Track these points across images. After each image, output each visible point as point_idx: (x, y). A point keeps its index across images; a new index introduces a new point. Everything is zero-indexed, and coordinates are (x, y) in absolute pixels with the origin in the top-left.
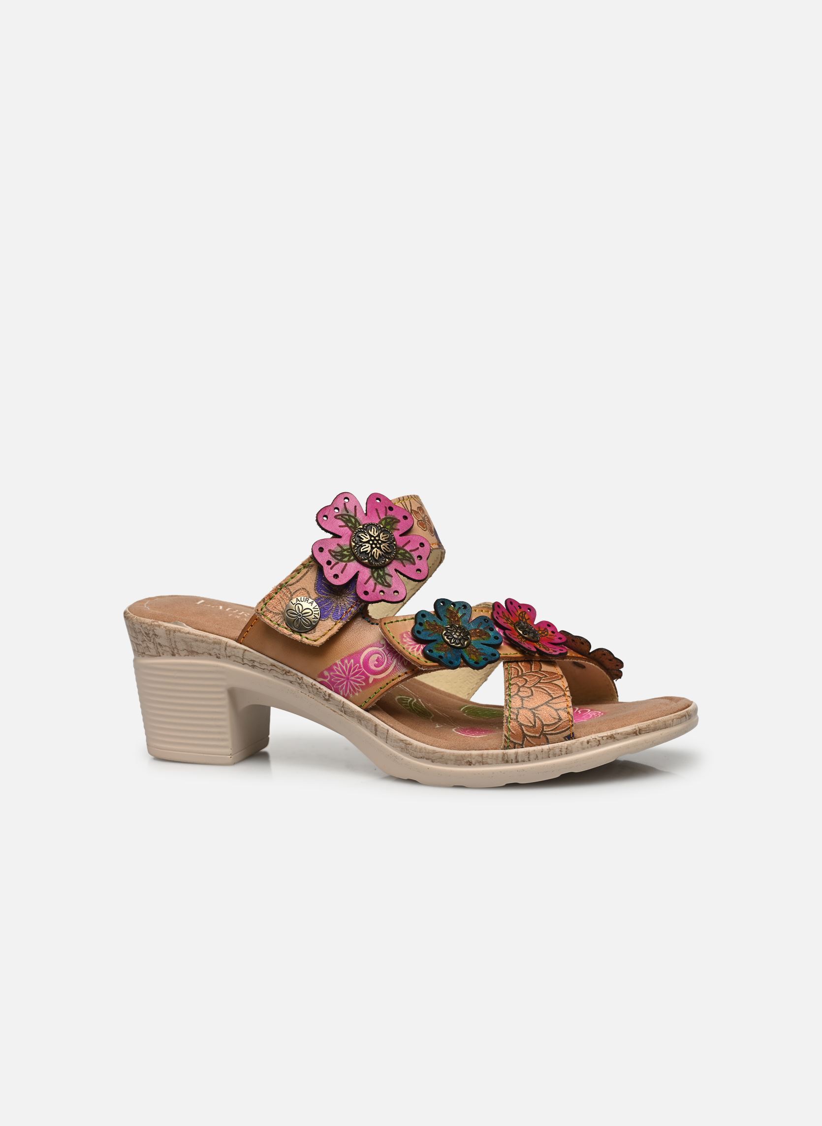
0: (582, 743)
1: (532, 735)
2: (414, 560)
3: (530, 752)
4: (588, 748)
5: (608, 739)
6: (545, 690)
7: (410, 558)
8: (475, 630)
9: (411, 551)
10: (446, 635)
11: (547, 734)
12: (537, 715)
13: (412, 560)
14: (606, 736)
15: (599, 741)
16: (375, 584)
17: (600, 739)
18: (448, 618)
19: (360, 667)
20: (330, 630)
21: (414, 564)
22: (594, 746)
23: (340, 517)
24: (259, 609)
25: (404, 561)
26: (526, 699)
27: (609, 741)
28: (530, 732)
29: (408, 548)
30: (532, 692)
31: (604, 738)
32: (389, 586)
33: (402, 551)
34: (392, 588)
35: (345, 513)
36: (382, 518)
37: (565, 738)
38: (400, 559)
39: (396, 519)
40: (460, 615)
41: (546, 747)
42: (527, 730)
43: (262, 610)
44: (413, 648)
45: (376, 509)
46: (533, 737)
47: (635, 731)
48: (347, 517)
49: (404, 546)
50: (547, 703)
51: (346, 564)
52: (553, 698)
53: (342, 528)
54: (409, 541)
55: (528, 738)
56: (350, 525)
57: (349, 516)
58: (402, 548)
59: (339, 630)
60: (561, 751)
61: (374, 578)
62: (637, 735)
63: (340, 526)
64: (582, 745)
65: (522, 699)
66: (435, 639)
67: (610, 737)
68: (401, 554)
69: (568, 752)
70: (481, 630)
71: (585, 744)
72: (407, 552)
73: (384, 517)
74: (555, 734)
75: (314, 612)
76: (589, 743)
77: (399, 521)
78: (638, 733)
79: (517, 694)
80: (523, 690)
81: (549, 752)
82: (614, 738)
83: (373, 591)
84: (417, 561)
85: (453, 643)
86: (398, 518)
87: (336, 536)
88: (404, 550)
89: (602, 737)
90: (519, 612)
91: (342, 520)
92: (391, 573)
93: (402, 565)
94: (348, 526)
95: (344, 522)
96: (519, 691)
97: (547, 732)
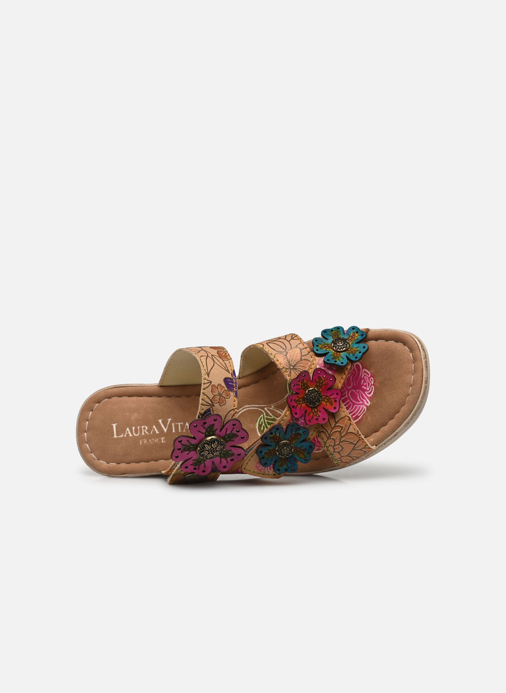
6: (348, 441)
8: (291, 436)
9: (231, 432)
10: (280, 455)
16: (226, 459)
18: (273, 442)
21: (237, 436)
23: (184, 450)
25: (232, 439)
26: (341, 452)
30: (342, 447)
32: (233, 454)
33: (227, 436)
34: (235, 454)
35: (184, 447)
36: (204, 432)
40: (278, 435)
48: (187, 448)
50: (353, 449)
51: (204, 463)
52: (355, 445)
56: (192, 449)
57: (188, 446)
63: (187, 454)
65: (339, 453)
68: (227, 438)
70: (294, 434)
73: (205, 430)
77: (214, 425)
79: (334, 452)
80: (336, 448)
84: (237, 434)
85: (286, 456)
86: (212, 424)
91: (186, 451)
92: (230, 449)
93: (232, 442)
94: (191, 451)
96: (334, 449)
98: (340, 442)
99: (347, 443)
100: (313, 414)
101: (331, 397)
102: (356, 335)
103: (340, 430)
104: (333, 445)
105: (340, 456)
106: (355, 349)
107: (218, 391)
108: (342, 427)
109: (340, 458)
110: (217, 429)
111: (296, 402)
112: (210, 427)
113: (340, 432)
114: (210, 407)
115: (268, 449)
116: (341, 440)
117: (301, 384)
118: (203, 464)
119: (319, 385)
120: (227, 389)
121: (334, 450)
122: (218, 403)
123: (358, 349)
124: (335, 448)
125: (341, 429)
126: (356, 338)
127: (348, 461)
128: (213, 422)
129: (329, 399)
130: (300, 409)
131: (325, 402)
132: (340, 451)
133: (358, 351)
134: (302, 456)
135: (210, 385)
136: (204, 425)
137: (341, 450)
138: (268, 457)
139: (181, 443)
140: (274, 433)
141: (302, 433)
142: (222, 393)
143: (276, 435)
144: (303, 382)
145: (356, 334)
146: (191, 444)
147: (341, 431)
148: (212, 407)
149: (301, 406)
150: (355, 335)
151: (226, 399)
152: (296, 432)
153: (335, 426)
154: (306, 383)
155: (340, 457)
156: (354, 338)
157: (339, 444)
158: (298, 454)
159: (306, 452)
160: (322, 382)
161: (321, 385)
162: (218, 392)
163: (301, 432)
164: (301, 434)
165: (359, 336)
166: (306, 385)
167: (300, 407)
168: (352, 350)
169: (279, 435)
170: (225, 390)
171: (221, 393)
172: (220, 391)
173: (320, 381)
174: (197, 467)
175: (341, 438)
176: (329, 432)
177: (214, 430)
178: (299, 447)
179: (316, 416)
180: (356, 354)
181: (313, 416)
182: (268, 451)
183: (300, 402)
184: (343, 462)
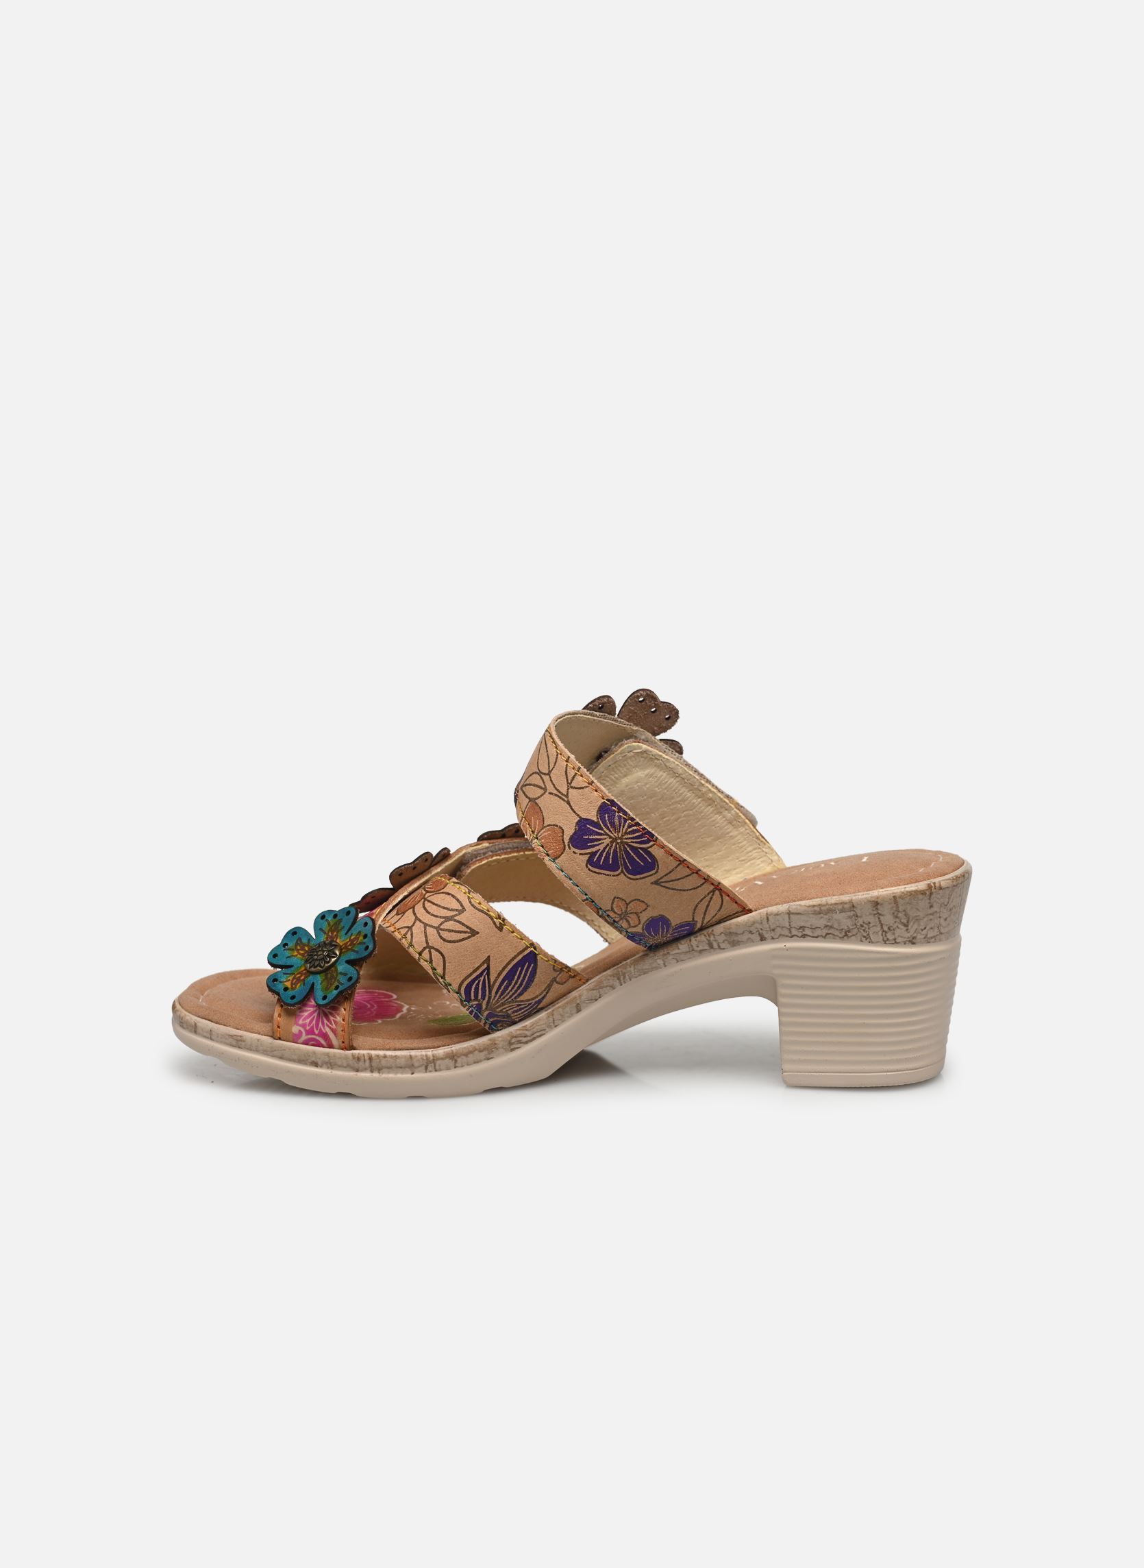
102: (288, 984)
106: (296, 953)
123: (288, 953)
126: (291, 978)
133: (289, 949)
145: (289, 986)
150: (292, 984)
156: (294, 978)
165: (282, 980)
168: (302, 952)
180: (294, 942)
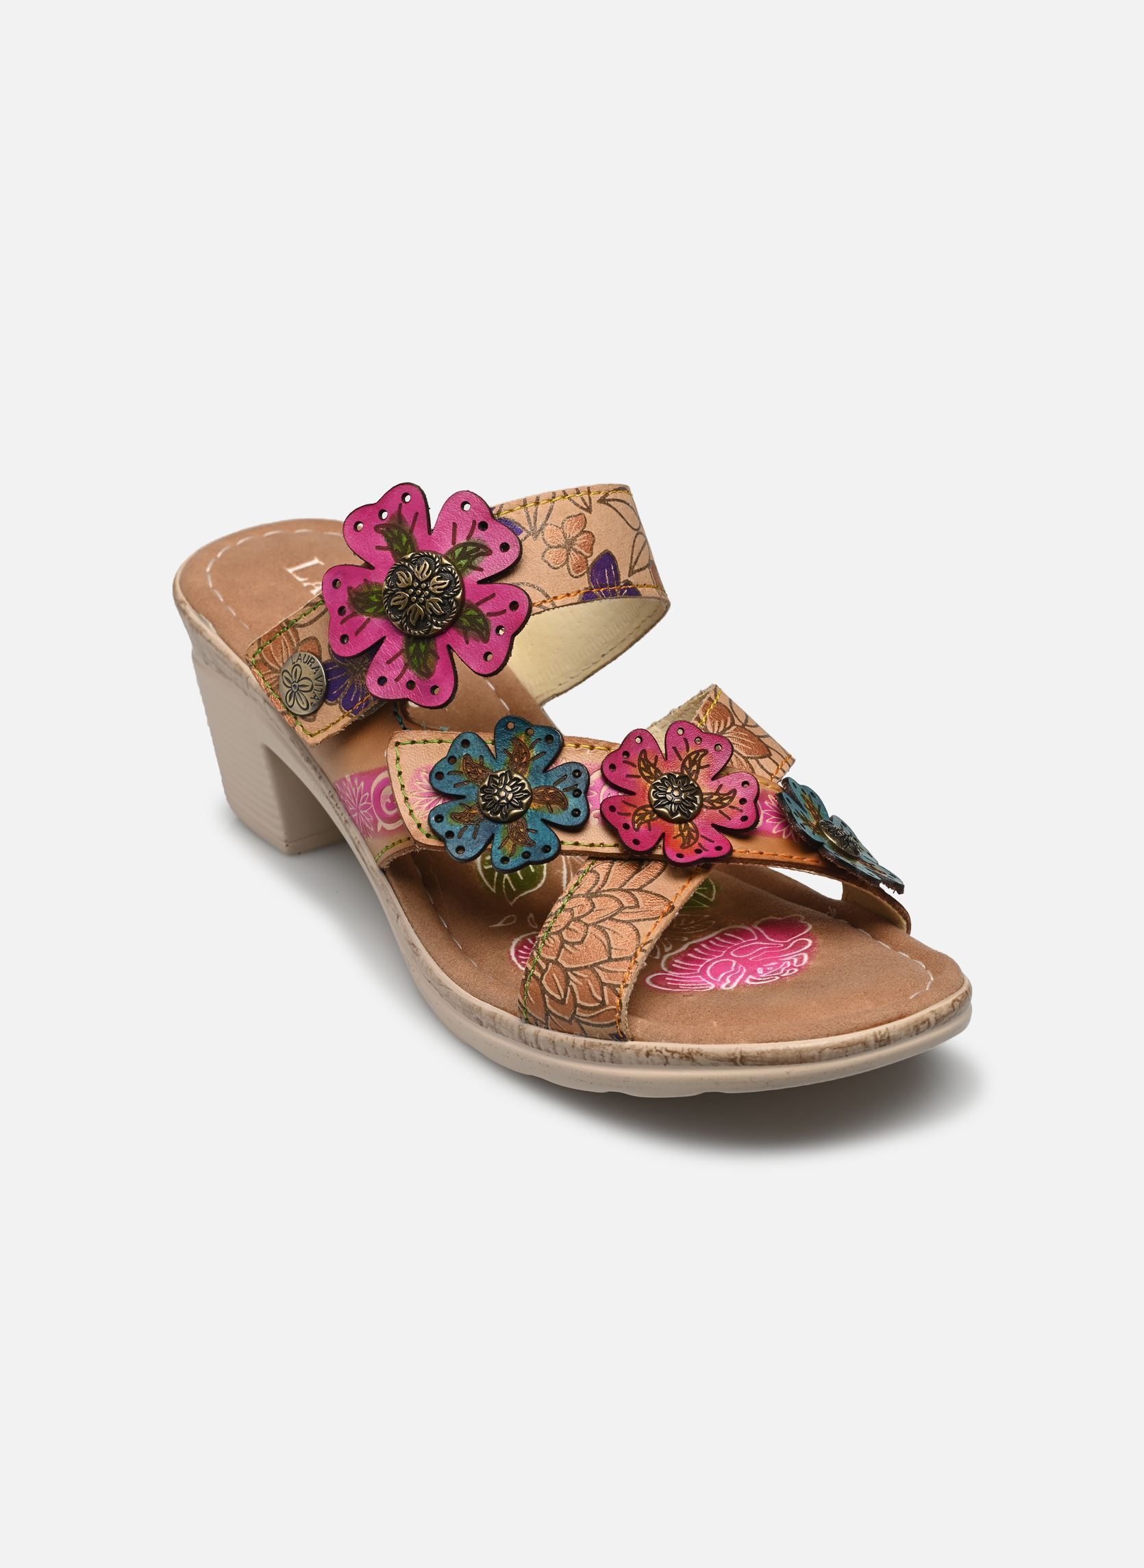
0: (638, 1052)
1: (558, 1014)
2: (488, 633)
3: (556, 1040)
4: (647, 1063)
5: (681, 1058)
7: (483, 629)
11: (581, 1021)
12: (571, 983)
13: (484, 632)
14: (679, 1053)
15: (666, 1057)
17: (668, 1054)
19: (369, 800)
20: (333, 723)
21: (486, 640)
22: (659, 1064)
24: (251, 655)
27: (684, 1062)
28: (557, 1010)
29: (485, 609)
31: (675, 1055)
37: (611, 1035)
38: (463, 628)
39: (485, 547)
40: (533, 753)
41: (580, 1040)
42: (550, 1004)
43: (254, 656)
44: (422, 803)
45: (454, 524)
46: (560, 1017)
47: (732, 1057)
49: (479, 604)
53: (378, 552)
54: (493, 595)
55: (552, 1017)
58: (474, 607)
59: (345, 728)
60: (602, 1055)
61: (408, 653)
62: (736, 1064)
63: (378, 548)
64: (638, 1056)
66: (463, 794)
67: (687, 1057)
69: (614, 1060)
70: (557, 791)
71: (643, 1055)
72: (481, 615)
74: (593, 1025)
75: (315, 687)
76: (650, 1057)
78: (738, 1062)
79: (559, 933)
81: (583, 1051)
82: (693, 1060)
83: (397, 680)
87: (368, 566)
88: (478, 610)
89: (673, 1052)
90: (691, 751)
91: (386, 536)
95: (388, 540)
96: (567, 927)
97: (580, 1018)
98: (594, 925)
99: (604, 939)
100: (635, 814)
101: (701, 840)
103: (626, 904)
104: (576, 915)
105: (553, 958)
107: (577, 536)
108: (637, 906)
109: (547, 962)
110: (481, 570)
111: (640, 759)
112: (479, 546)
113: (623, 907)
114: (528, 528)
115: (481, 757)
116: (601, 924)
117: (692, 754)
118: (366, 617)
119: (714, 801)
120: (589, 563)
121: (564, 929)
122: (547, 547)
124: (571, 926)
125: (631, 905)
127: (551, 993)
128: (495, 546)
129: (692, 837)
130: (628, 776)
131: (679, 833)
132: (567, 943)
134: (509, 847)
135: (582, 508)
136: (477, 527)
137: (573, 944)
138: (461, 769)
139: (401, 504)
140: (533, 739)
141: (570, 809)
142: (575, 550)
143: (532, 747)
144: (701, 754)
146: (411, 531)
147: (626, 908)
148: (529, 534)
149: (638, 777)
151: (565, 567)
152: (566, 789)
153: (628, 891)
154: (702, 765)
155: (551, 961)
157: (587, 925)
158: (508, 837)
159: (525, 849)
160: (726, 804)
161: (717, 805)
162: (574, 535)
163: (573, 802)
164: (565, 807)
166: (695, 768)
167: (634, 773)
169: (534, 758)
170: (586, 558)
171: (576, 547)
172: (578, 542)
173: (725, 799)
174: (348, 612)
175: (606, 919)
176: (605, 888)
177: (476, 562)
178: (529, 828)
179: (634, 823)
181: (629, 814)
182: (476, 760)
183: (648, 770)
184: (542, 985)
